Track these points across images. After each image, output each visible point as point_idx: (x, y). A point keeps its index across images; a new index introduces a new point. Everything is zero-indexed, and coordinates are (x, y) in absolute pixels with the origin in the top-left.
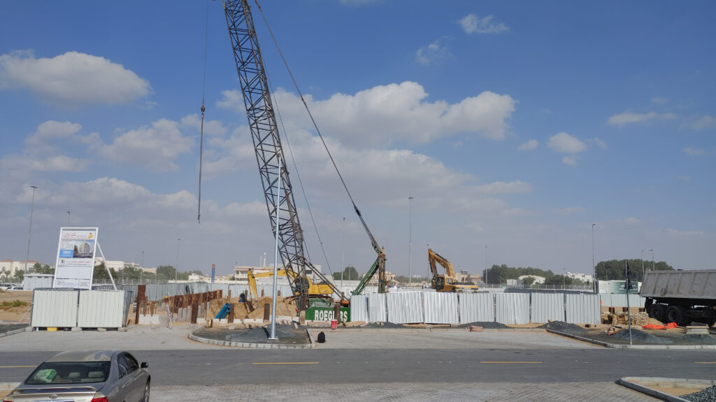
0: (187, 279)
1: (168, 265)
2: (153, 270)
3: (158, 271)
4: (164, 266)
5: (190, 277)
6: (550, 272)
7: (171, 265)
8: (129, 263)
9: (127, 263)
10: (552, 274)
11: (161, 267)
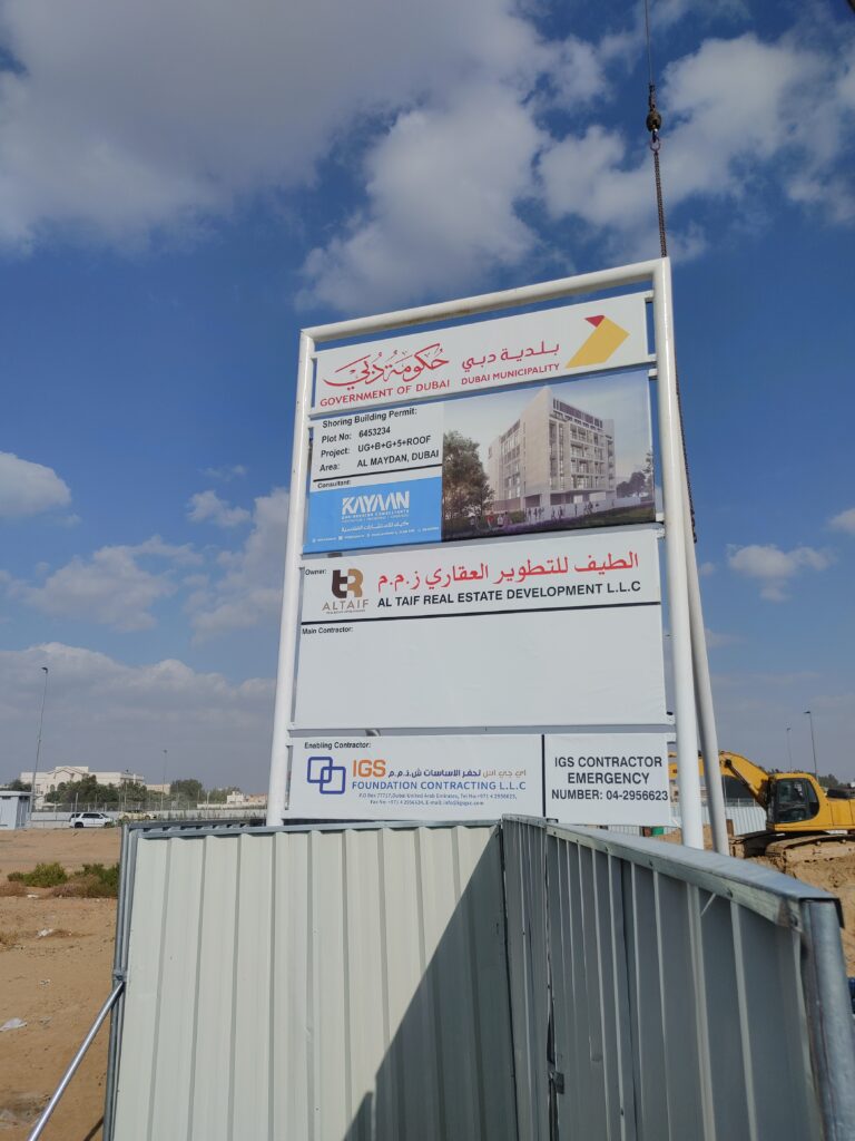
0: (225, 800)
1: (188, 779)
2: (166, 789)
3: (173, 789)
4: (183, 780)
5: (229, 798)
6: (831, 777)
7: (193, 778)
8: (129, 776)
9: (125, 776)
10: (836, 782)
11: (178, 782)
